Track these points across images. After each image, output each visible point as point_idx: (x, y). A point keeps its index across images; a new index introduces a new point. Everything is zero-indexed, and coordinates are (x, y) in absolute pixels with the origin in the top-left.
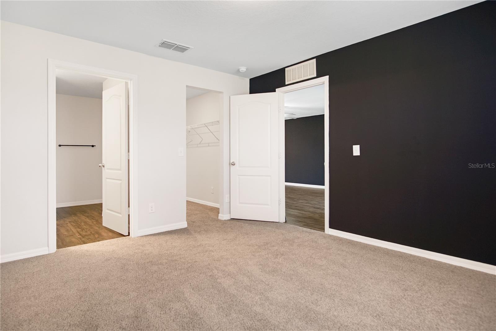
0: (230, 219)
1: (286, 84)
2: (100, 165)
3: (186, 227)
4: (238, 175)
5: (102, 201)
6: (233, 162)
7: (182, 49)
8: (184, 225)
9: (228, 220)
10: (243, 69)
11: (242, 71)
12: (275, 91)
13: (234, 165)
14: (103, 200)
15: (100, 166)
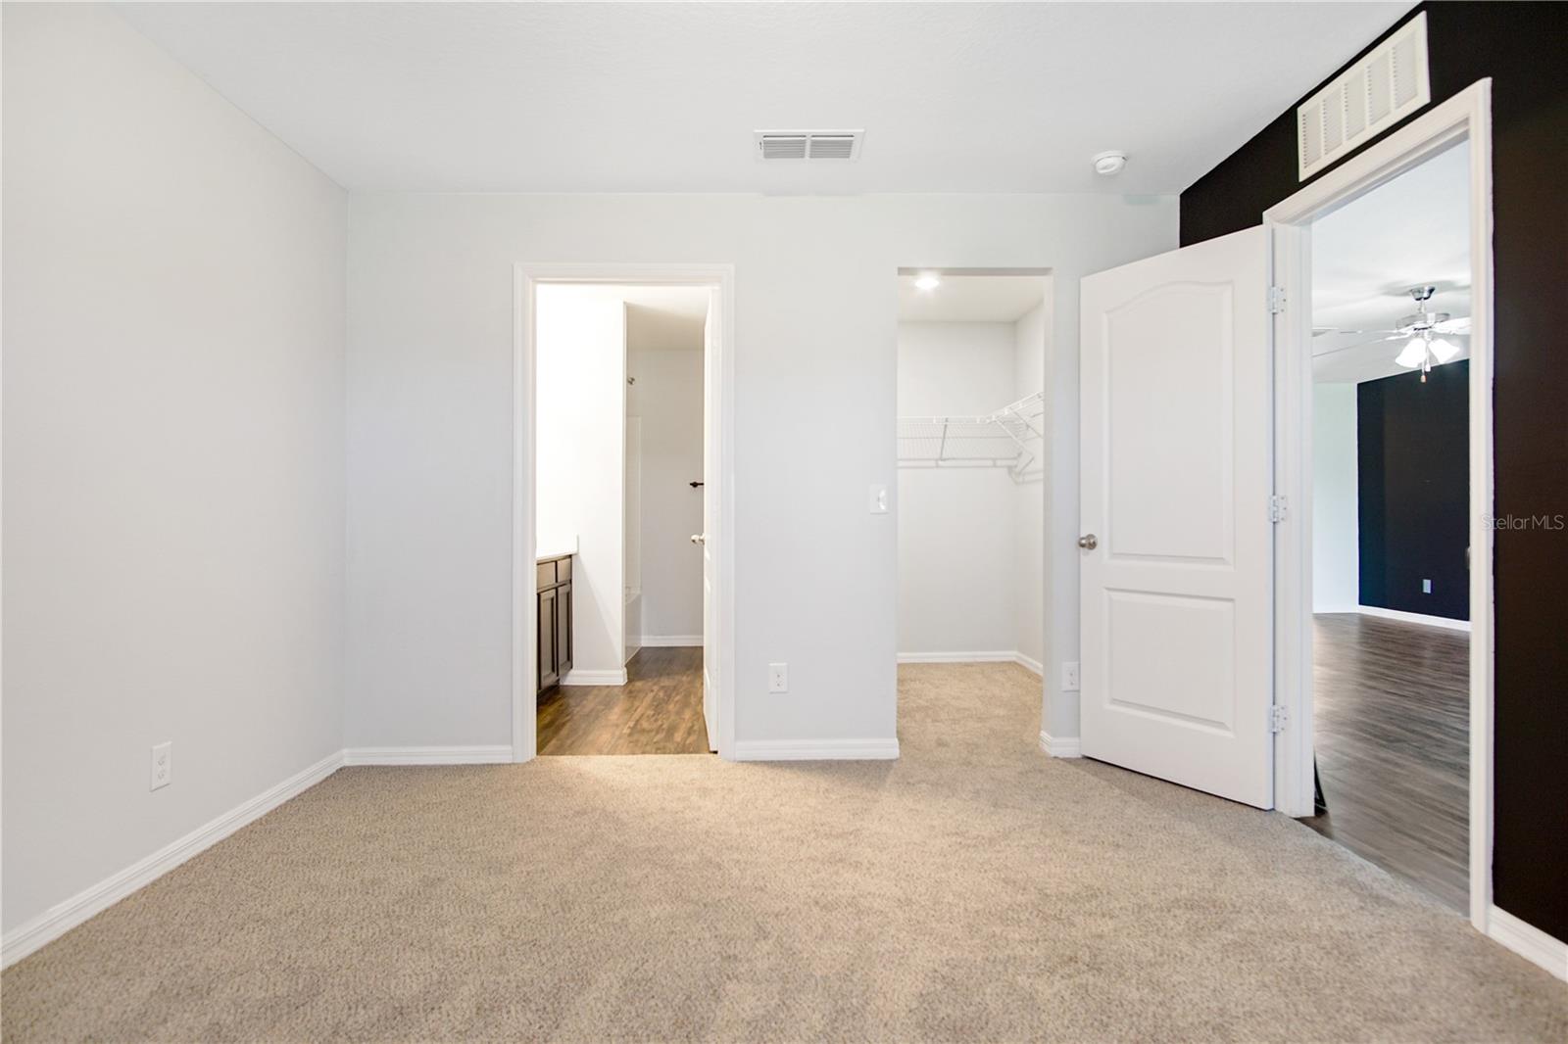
0: (1080, 756)
1: (1302, 178)
2: (694, 537)
3: (893, 757)
4: (1109, 589)
5: (703, 639)
6: (1090, 536)
7: (837, 147)
8: (887, 748)
9: (1068, 761)
10: (1110, 161)
11: (1105, 168)
12: (1260, 222)
13: (1092, 546)
14: (705, 637)
15: (694, 541)
